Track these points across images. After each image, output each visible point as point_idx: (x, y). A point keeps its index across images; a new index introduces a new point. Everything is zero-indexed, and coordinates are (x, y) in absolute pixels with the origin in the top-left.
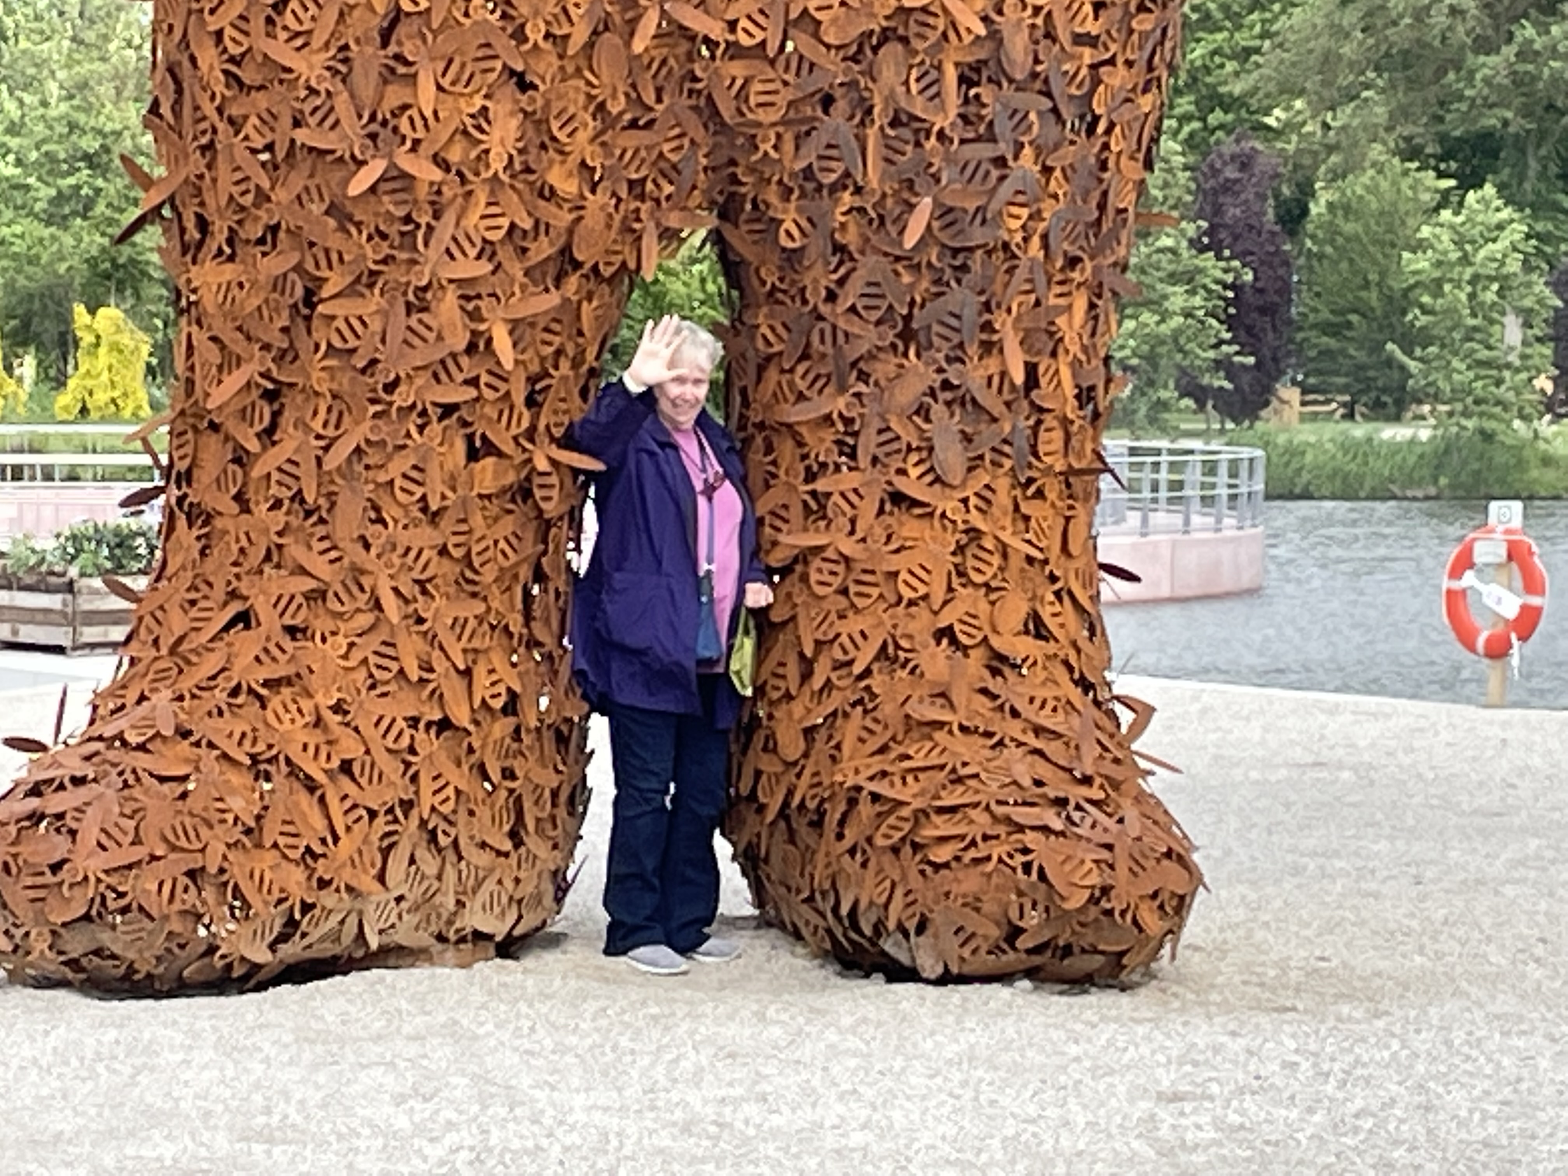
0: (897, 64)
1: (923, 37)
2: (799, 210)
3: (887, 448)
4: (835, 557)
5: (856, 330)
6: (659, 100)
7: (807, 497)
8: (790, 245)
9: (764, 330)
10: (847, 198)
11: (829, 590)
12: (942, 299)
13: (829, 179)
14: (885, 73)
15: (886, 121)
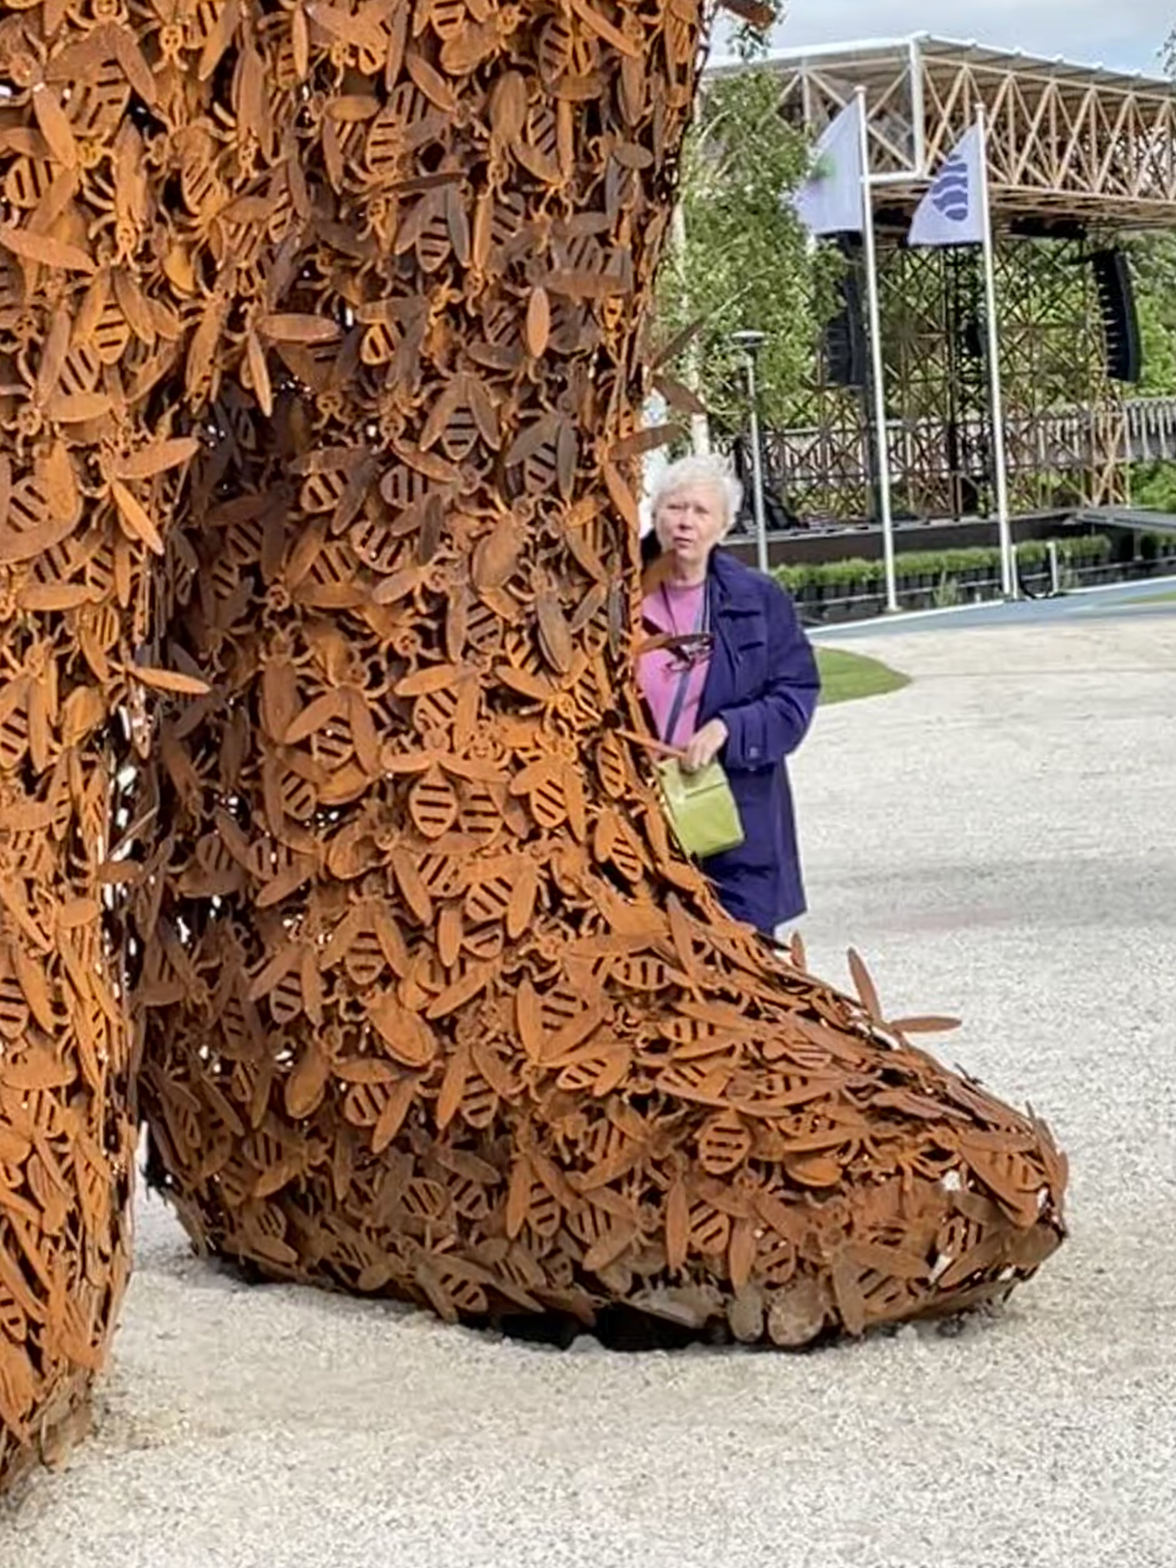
0: (517, 103)
1: (551, 65)
2: (390, 312)
3: (479, 631)
4: (441, 783)
5: (438, 474)
6: (276, 153)
7: (376, 706)
8: (375, 361)
9: (315, 482)
10: (445, 293)
11: (443, 828)
12: (536, 425)
13: (430, 265)
14: (504, 117)
15: (500, 182)
